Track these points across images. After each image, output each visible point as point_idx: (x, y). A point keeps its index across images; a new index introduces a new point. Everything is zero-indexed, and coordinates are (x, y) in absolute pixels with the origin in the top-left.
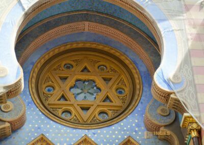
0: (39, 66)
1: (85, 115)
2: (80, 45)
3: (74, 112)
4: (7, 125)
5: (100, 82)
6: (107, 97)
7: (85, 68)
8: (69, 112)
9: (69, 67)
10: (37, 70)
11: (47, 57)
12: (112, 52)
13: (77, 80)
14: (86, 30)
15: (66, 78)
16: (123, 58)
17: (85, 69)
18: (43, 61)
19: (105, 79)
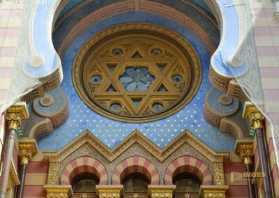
0: (83, 53)
1: (137, 107)
2: (130, 27)
3: (124, 104)
4: (48, 120)
5: (153, 69)
6: (162, 86)
7: (137, 53)
8: (119, 104)
9: (118, 52)
10: (81, 58)
11: (92, 43)
12: (167, 33)
13: (128, 68)
14: (137, 9)
15: (114, 66)
16: (179, 40)
17: (137, 55)
18: (87, 47)
19: (159, 65)
